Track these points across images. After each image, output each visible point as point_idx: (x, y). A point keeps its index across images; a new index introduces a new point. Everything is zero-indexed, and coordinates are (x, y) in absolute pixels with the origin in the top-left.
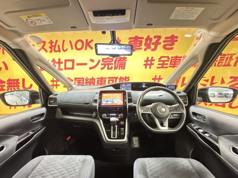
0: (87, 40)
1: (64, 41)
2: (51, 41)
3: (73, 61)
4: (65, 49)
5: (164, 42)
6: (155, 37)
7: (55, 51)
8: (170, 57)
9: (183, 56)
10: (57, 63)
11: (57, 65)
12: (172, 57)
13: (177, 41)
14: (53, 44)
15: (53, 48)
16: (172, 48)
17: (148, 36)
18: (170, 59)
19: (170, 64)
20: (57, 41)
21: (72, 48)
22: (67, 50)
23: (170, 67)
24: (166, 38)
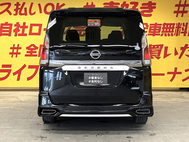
0: (58, 4)
1: (32, 4)
2: (18, 3)
3: (40, 26)
4: (32, 12)
5: (141, 8)
6: (131, 3)
7: (21, 14)
8: (149, 24)
9: (163, 24)
10: (21, 27)
11: (21, 30)
12: (151, 25)
13: (155, 8)
14: (20, 7)
15: (19, 10)
16: (150, 15)
17: (125, 2)
18: (149, 26)
19: (150, 32)
20: (24, 4)
21: (41, 12)
22: (34, 13)
23: (149, 35)
24: (143, 4)
